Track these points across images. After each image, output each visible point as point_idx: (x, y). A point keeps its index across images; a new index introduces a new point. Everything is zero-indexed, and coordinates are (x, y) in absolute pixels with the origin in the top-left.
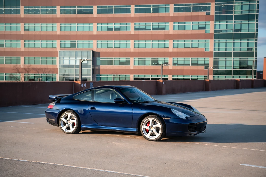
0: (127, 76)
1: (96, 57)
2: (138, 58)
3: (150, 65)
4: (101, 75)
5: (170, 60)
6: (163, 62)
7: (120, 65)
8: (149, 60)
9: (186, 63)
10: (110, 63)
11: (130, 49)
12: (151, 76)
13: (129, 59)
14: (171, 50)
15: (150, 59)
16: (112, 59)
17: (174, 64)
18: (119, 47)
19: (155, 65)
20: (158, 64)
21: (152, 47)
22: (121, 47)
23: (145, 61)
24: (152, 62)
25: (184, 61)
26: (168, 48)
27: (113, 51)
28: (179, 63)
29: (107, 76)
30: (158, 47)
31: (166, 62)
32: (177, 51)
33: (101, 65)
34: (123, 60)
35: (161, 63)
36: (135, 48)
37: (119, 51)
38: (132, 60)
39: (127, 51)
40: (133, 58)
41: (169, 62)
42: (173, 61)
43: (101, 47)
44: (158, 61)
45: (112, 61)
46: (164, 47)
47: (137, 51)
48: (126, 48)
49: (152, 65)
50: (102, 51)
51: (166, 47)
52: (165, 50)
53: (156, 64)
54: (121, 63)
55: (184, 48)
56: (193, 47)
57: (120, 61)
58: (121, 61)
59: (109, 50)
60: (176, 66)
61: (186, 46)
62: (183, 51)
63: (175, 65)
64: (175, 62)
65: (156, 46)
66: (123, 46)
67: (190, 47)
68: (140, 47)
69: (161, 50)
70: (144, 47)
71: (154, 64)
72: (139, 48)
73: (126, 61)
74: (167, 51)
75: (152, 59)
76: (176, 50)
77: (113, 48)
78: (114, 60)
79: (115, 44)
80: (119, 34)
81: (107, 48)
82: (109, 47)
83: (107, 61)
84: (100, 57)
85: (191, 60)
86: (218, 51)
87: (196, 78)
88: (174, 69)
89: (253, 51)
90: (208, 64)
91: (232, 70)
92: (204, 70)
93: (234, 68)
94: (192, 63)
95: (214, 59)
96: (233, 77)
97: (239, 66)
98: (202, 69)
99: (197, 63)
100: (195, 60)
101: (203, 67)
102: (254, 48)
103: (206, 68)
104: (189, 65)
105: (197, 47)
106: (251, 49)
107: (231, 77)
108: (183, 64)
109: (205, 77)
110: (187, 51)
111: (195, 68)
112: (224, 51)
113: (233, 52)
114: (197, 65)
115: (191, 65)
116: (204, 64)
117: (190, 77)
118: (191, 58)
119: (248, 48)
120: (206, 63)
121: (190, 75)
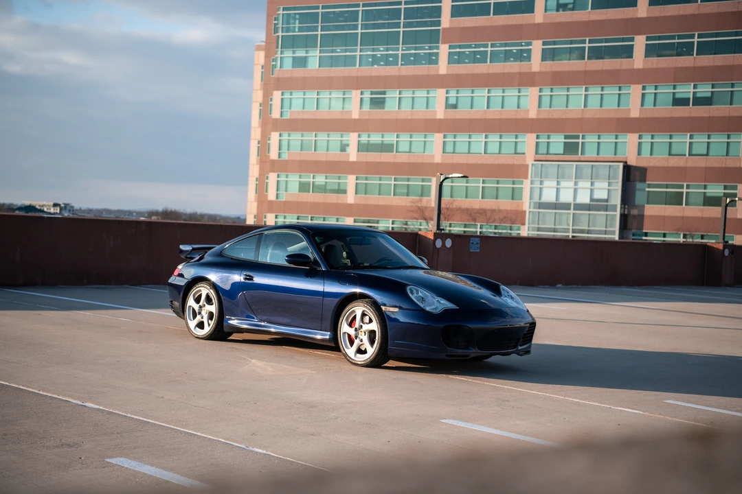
1: (634, 181)
4: (646, 235)
7: (704, 205)
10: (676, 199)
13: (735, 188)
16: (682, 187)
18: (705, 153)
22: (711, 153)
27: (685, 165)
29: (664, 235)
33: (648, 204)
34: (716, 190)
37: (704, 165)
39: (730, 164)
43: (651, 154)
45: (683, 193)
48: (727, 155)
50: (651, 165)
54: (708, 201)
57: (705, 193)
58: (708, 195)
59: (674, 162)
66: (718, 151)
73: (724, 193)
77: (685, 155)
78: (688, 190)
79: (694, 146)
80: (707, 116)
81: (668, 156)
82: (673, 152)
83: (666, 192)
84: (647, 182)
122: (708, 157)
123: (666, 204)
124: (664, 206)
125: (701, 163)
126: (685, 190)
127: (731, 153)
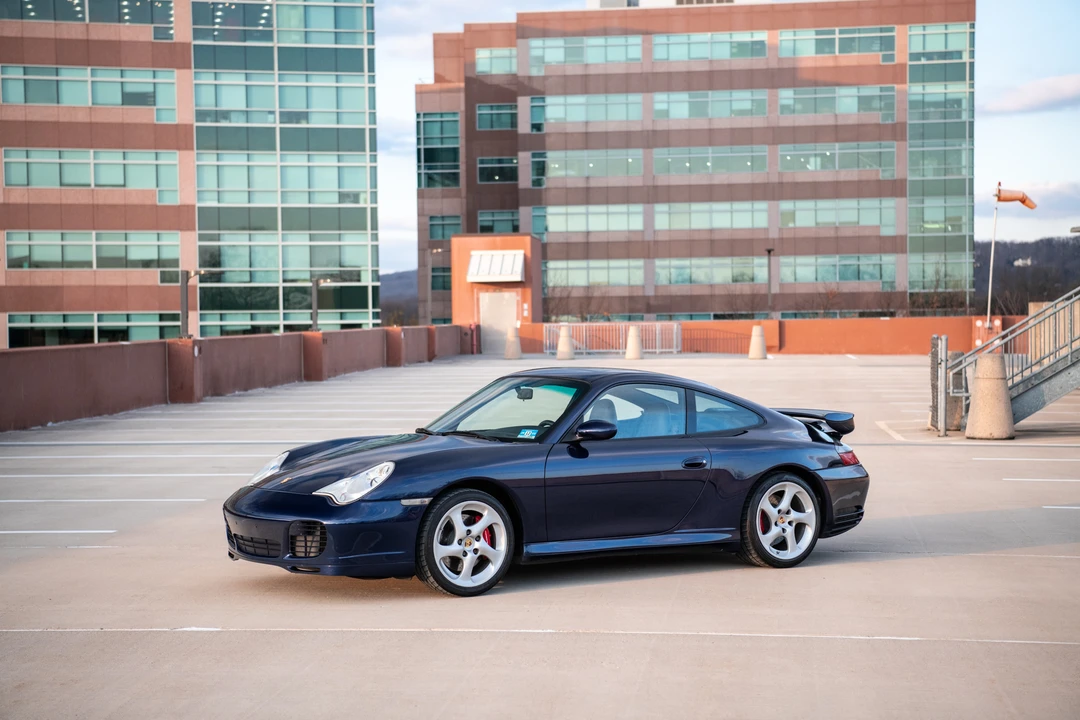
9: (70, 256)
17: (14, 263)
25: (63, 247)
28: (37, 256)
32: (25, 201)
42: (9, 247)
55: (59, 188)
56: (102, 182)
60: (26, 269)
61: (66, 181)
62: (53, 200)
63: (21, 266)
64: (20, 252)
67: (89, 185)
76: (19, 196)
85: (94, 243)
86: (215, 204)
87: (123, 324)
88: (14, 283)
89: (361, 205)
90: (175, 263)
91: (281, 285)
92: (159, 287)
93: (290, 276)
94: (98, 259)
95: (202, 238)
96: (286, 316)
97: (309, 269)
98: (149, 283)
99: (123, 254)
100: (113, 242)
101: (153, 276)
102: (365, 192)
103: (164, 278)
104: (89, 264)
105: (122, 182)
106: (355, 197)
107: (279, 319)
108: (59, 259)
109: (162, 317)
110: (77, 202)
111: (114, 277)
112: (240, 202)
113: (283, 209)
114: (126, 267)
115: (98, 267)
116: (159, 263)
117: (92, 321)
118: (94, 233)
119: (341, 190)
120: (167, 255)
121: (96, 310)
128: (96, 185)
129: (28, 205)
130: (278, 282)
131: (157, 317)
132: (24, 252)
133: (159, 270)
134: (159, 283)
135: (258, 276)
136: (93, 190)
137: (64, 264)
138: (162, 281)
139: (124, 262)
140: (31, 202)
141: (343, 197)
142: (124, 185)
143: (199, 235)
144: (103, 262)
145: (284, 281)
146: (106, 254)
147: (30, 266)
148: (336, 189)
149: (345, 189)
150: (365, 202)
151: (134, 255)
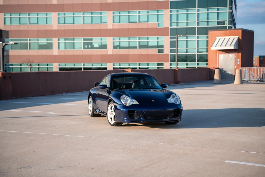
0: (49, 65)
1: (3, 38)
2: (64, 39)
3: (81, 48)
4: (12, 65)
5: (108, 41)
6: (100, 44)
7: (38, 49)
8: (79, 42)
9: (131, 45)
10: (25, 47)
11: (52, 25)
12: (83, 65)
13: (51, 40)
14: (110, 26)
15: (81, 40)
16: (27, 40)
17: (115, 47)
18: (36, 23)
19: (88, 48)
20: (93, 47)
21: (83, 23)
22: (39, 23)
23: (74, 42)
24: (85, 44)
25: (129, 42)
26: (106, 23)
27: (27, 29)
28: (121, 45)
29: (21, 65)
30: (92, 23)
31: (103, 44)
32: (118, 28)
33: (12, 49)
34: (43, 41)
35: (96, 45)
36: (58, 23)
37: (36, 29)
38: (55, 41)
39: (48, 28)
40: (57, 39)
41: (107, 43)
42: (113, 42)
43: (11, 24)
44: (92, 42)
45: (28, 43)
46: (100, 22)
47: (63, 28)
48: (47, 24)
49: (84, 48)
50: (11, 29)
51: (103, 22)
52: (103, 27)
53: (90, 46)
54: (41, 47)
55: (128, 23)
56: (141, 21)
57: (38, 43)
58: (40, 44)
59: (22, 28)
60: (118, 49)
61: (131, 21)
62: (126, 27)
63: (117, 48)
64: (116, 44)
65: (88, 20)
66: (42, 22)
67: (137, 22)
68: (66, 22)
69: (96, 26)
70: (73, 23)
71: (86, 46)
72: (64, 24)
73: (47, 43)
74: (105, 28)
75: (84, 40)
76: (116, 26)
77: (27, 24)
78: (30, 42)
79: (31, 19)
80: (36, 4)
81: (19, 25)
82: (21, 22)
83: (20, 43)
84: (9, 38)
85: (138, 40)
86: (176, 27)
87: (147, 66)
88: (115, 54)
89: (225, 25)
90: (162, 46)
91: (196, 53)
92: (157, 54)
93: (200, 50)
94: (139, 45)
95: (171, 38)
96: (198, 64)
97: (206, 48)
98: (154, 53)
99: (147, 44)
100: (144, 40)
101: (155, 51)
102: (227, 21)
103: (159, 51)
104: (136, 47)
105: (147, 21)
106: (223, 23)
107: (195, 65)
108: (128, 46)
109: (158, 64)
110: (133, 28)
111: (144, 51)
112: (184, 26)
113: (198, 28)
114: (148, 48)
115: (139, 48)
116: (158, 47)
117: (137, 65)
118: (138, 37)
119: (218, 20)
120: (160, 44)
121: (138, 62)
122: (38, 25)
123: (20, 49)
124: (19, 50)
125: (35, 28)
126: (29, 42)
127: (48, 23)
128: (139, 22)
129: (119, 29)
130: (195, 53)
131: (157, 64)
132: (118, 44)
133: (157, 49)
134: (158, 54)
135: (189, 50)
136: (138, 23)
137: (129, 47)
138: (158, 53)
139: (147, 47)
140: (120, 28)
141: (219, 23)
142: (147, 22)
143: (170, 37)
144: (141, 47)
145: (198, 52)
146: (141, 44)
147: (119, 48)
148: (217, 20)
149: (220, 20)
150: (227, 24)
151: (150, 44)
